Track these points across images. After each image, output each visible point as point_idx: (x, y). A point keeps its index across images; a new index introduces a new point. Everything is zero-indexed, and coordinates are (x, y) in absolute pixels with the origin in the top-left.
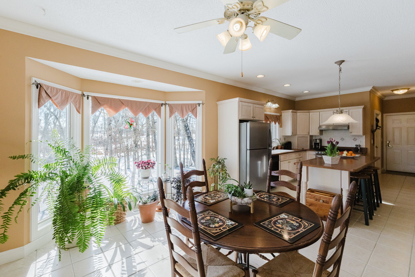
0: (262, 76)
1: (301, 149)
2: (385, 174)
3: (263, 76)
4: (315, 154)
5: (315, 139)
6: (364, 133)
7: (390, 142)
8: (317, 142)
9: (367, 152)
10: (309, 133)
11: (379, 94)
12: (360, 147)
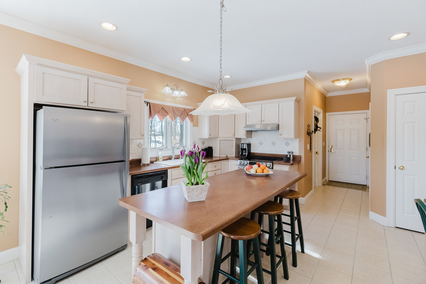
1: (224, 157)
2: (327, 187)
4: (238, 164)
5: (242, 143)
6: (297, 135)
7: (332, 147)
8: (244, 147)
9: (300, 161)
10: (234, 135)
11: (319, 86)
12: (292, 154)
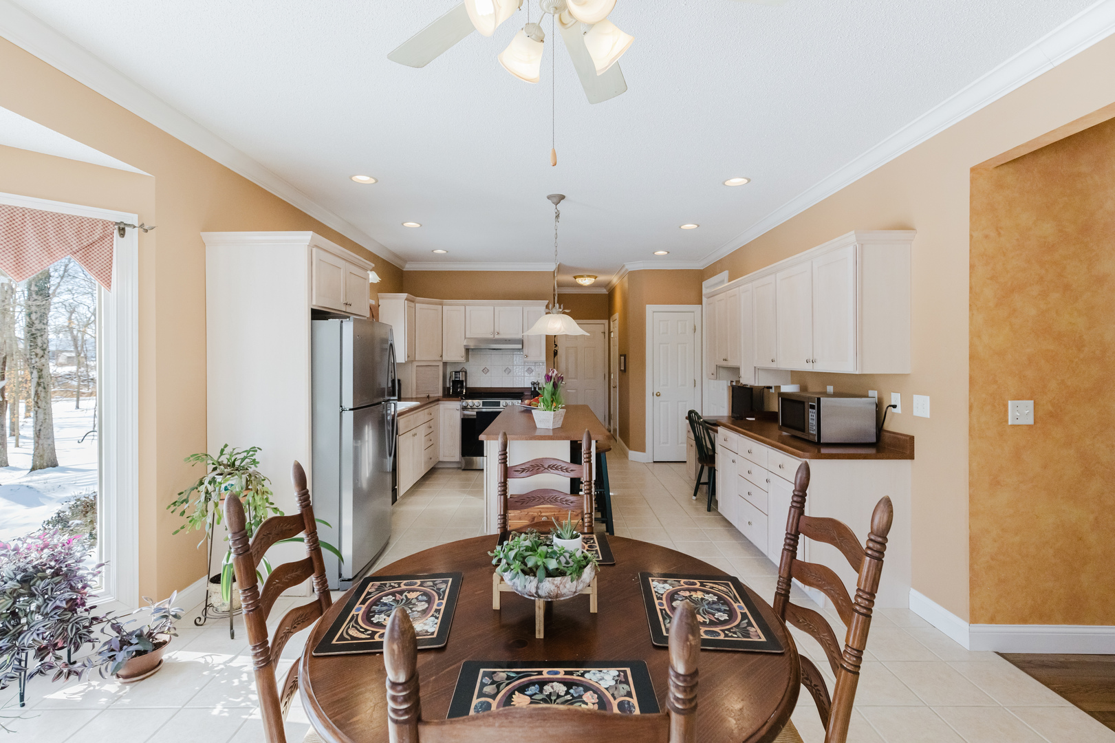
0: (369, 178)
3: (373, 181)
4: (459, 407)
5: (455, 372)
8: (458, 378)
10: (441, 356)
